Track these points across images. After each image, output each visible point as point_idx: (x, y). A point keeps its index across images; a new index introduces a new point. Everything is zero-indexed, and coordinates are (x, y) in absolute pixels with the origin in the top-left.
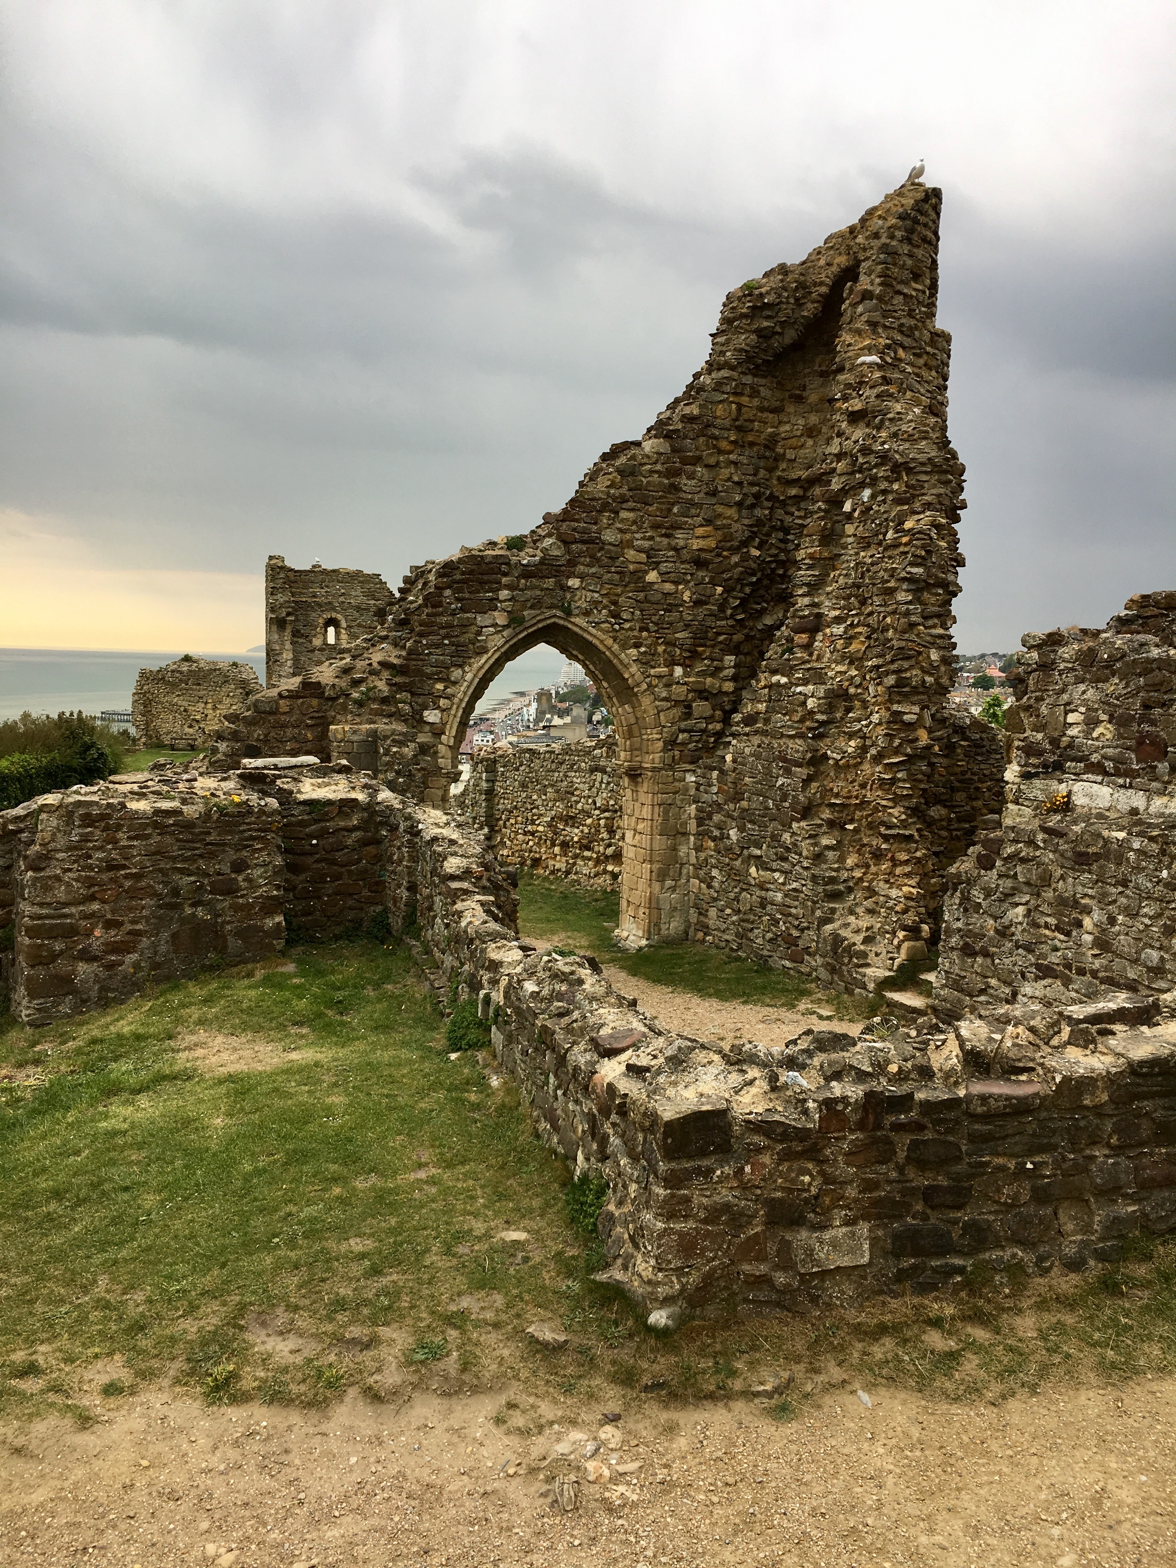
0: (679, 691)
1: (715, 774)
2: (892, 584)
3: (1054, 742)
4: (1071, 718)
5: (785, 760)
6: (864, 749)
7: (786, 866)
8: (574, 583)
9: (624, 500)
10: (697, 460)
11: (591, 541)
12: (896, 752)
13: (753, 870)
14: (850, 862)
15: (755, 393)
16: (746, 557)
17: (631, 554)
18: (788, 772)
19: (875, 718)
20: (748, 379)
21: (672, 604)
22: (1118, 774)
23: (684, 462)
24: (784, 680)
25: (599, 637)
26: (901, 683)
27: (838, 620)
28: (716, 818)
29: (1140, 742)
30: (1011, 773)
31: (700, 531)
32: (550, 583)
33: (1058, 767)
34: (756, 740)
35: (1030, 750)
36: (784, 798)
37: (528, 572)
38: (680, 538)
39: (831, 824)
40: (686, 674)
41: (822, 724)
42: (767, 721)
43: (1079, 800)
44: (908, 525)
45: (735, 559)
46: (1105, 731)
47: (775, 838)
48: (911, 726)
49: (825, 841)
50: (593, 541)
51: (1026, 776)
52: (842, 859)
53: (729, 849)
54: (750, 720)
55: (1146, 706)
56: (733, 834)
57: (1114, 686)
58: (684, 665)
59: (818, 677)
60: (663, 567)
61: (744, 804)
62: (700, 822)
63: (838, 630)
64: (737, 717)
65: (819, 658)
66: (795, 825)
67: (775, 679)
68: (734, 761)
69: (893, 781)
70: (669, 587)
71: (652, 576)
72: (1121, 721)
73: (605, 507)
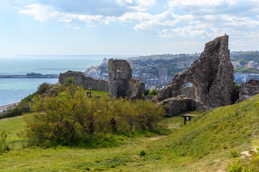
0: (203, 86)
1: (207, 94)
2: (228, 78)
3: (243, 92)
4: (245, 90)
5: (217, 93)
6: (225, 92)
7: (217, 103)
8: (193, 76)
9: (197, 66)
10: (204, 62)
11: (194, 71)
12: (229, 93)
13: (213, 104)
14: (224, 103)
15: (209, 54)
16: (209, 71)
17: (198, 72)
18: (217, 94)
19: (226, 90)
20: (208, 53)
21: (202, 77)
22: (248, 95)
23: (203, 62)
24: (216, 86)
25: (195, 81)
26: (229, 86)
27: (222, 80)
28: (208, 99)
29: (250, 93)
30: (240, 95)
31: (204, 69)
32: (191, 76)
33: (244, 94)
34: (213, 91)
35: (241, 93)
36: (217, 97)
37: (189, 75)
38: (203, 70)
39: (222, 99)
40: (203, 84)
41: (221, 90)
42: (214, 89)
43: (246, 97)
44: (229, 72)
45: (208, 71)
46: (247, 92)
47: (216, 101)
48: (230, 90)
49: (221, 101)
50: (195, 71)
51: (241, 95)
52: (223, 102)
53: (210, 102)
54: (212, 89)
55: (250, 90)
56: (210, 101)
57: (248, 88)
58: (203, 83)
59: (220, 86)
60: (201, 73)
61: (212, 98)
62: (205, 100)
63: (222, 81)
64: (210, 89)
65: (220, 84)
66: (218, 99)
67: (215, 85)
68: (210, 93)
69: (228, 95)
70: (202, 75)
71: (200, 74)
72: (249, 91)
73: (195, 67)
